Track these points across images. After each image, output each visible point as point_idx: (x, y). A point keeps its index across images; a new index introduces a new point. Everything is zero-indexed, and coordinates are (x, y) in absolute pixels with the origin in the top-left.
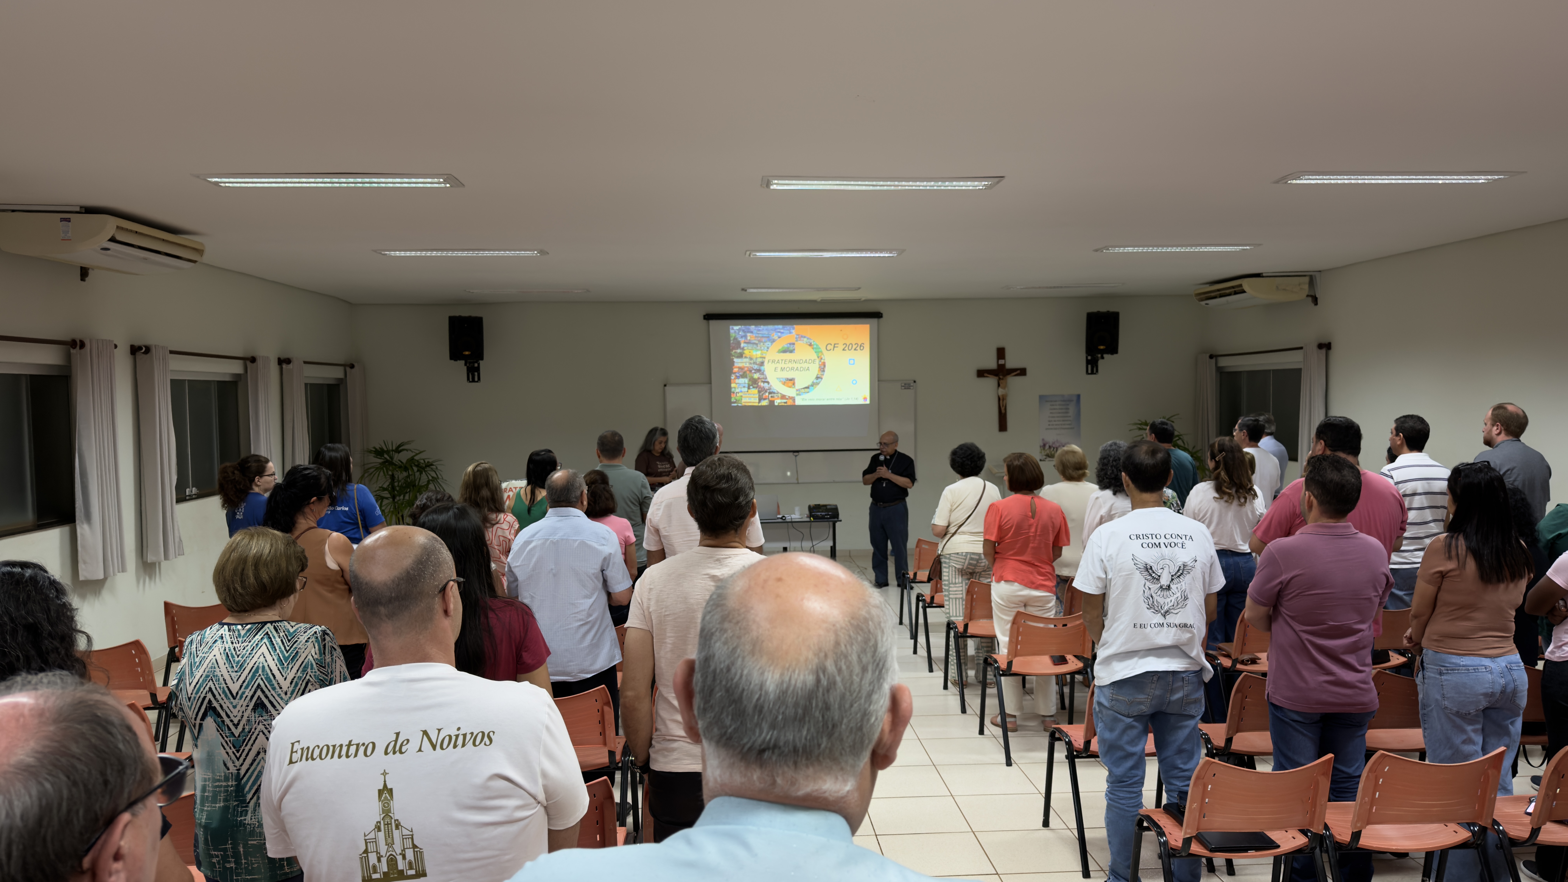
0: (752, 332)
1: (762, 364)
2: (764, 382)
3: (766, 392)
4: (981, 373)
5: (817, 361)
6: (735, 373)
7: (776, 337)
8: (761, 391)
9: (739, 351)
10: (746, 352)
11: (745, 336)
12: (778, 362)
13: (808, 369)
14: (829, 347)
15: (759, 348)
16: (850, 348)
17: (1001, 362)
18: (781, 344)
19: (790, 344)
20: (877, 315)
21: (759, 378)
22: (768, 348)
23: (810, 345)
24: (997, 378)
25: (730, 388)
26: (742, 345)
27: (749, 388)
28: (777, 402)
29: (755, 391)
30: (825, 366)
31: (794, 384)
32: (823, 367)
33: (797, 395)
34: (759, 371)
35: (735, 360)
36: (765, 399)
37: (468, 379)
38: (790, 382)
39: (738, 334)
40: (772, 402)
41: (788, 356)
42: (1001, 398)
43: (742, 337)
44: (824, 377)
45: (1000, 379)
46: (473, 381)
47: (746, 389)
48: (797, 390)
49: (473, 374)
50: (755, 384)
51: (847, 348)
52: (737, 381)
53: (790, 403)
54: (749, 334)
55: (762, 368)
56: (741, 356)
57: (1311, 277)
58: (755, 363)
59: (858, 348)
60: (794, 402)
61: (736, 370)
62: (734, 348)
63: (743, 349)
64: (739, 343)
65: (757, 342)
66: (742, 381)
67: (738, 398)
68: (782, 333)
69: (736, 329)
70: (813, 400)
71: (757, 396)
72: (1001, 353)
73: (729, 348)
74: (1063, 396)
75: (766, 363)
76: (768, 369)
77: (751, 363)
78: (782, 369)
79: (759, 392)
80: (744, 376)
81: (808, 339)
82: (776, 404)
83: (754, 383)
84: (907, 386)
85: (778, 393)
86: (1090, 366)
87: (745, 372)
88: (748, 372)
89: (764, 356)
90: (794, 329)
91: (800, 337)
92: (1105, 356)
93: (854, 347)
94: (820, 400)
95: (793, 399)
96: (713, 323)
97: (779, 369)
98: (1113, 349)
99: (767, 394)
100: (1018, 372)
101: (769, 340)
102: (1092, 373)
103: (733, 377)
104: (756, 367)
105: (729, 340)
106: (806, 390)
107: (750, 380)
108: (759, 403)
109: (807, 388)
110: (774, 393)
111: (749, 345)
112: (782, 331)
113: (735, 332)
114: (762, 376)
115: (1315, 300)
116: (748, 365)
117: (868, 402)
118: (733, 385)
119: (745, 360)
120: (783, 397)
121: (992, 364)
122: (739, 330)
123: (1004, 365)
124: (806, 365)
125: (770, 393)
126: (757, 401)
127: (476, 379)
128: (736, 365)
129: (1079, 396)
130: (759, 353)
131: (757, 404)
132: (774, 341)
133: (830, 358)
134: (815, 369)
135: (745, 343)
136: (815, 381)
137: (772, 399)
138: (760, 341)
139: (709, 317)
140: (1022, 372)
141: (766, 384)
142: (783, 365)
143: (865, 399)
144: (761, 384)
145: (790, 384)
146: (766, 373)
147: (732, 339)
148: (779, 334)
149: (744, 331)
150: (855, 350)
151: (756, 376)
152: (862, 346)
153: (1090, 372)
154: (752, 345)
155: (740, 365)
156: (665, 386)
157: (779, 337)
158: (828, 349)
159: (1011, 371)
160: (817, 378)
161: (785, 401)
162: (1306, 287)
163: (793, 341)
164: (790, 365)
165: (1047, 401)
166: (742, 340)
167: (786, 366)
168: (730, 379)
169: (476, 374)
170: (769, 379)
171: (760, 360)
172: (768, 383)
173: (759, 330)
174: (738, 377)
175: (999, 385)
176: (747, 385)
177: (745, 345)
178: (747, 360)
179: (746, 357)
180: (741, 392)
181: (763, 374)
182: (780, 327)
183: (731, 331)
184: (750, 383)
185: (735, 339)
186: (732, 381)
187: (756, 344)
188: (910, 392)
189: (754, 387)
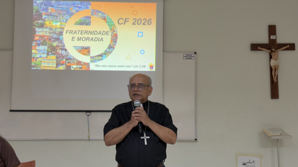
0: (53, 6)
1: (61, 33)
2: (62, 49)
3: (63, 58)
4: (255, 47)
5: (110, 33)
6: (36, 41)
7: (74, 11)
8: (59, 57)
9: (40, 22)
10: (47, 23)
11: (47, 9)
12: (75, 32)
13: (102, 40)
15: (58, 20)
16: (139, 23)
17: (273, 37)
18: (78, 17)
19: (87, 17)
21: (57, 46)
22: (67, 20)
23: (104, 19)
25: (31, 53)
26: (44, 17)
27: (48, 54)
28: (74, 67)
29: (54, 57)
30: (117, 37)
31: (89, 52)
32: (115, 38)
33: (91, 61)
34: (58, 39)
35: (37, 29)
36: (62, 64)
38: (85, 50)
39: (41, 7)
40: (69, 67)
41: (84, 27)
43: (43, 10)
44: (116, 47)
47: (45, 55)
48: (91, 57)
50: (54, 50)
51: (136, 23)
52: (37, 48)
53: (85, 68)
54: (50, 8)
55: (61, 37)
56: (42, 26)
58: (54, 33)
59: (146, 23)
60: (89, 68)
61: (37, 38)
62: (36, 19)
63: (44, 20)
64: (41, 15)
66: (42, 48)
67: (37, 63)
68: (79, 8)
69: (38, 2)
70: (106, 66)
71: (55, 61)
72: (272, 30)
75: (64, 33)
76: (67, 39)
77: (50, 33)
78: (79, 39)
79: (57, 58)
80: (43, 44)
81: (102, 13)
82: (72, 69)
84: (188, 57)
85: (74, 59)
87: (44, 41)
88: (47, 41)
89: (63, 26)
90: (90, 4)
91: (96, 12)
93: (143, 22)
94: (112, 66)
95: (88, 65)
97: (76, 38)
99: (64, 60)
101: (68, 13)
103: (34, 44)
104: (55, 36)
105: (32, 12)
106: (99, 57)
107: (49, 47)
108: (56, 67)
109: (101, 55)
110: (71, 59)
111: (50, 17)
112: (80, 6)
113: (38, 5)
114: (60, 45)
116: (48, 34)
117: (154, 69)
118: (33, 51)
119: (45, 30)
120: (79, 63)
121: (264, 39)
122: (41, 3)
123: (275, 40)
124: (100, 36)
125: (67, 59)
126: (55, 65)
128: (37, 33)
130: (58, 24)
131: (55, 69)
132: (72, 14)
133: (121, 31)
134: (107, 40)
135: (46, 15)
136: (108, 50)
137: (69, 64)
138: (59, 14)
141: (64, 52)
142: (80, 36)
144: (59, 51)
145: (85, 52)
146: (65, 41)
147: (34, 11)
148: (77, 8)
149: (45, 5)
150: (144, 24)
151: (55, 44)
152: (149, 22)
154: (52, 17)
155: (41, 34)
157: (77, 11)
158: (120, 22)
159: (281, 46)
160: (110, 47)
161: (80, 66)
163: (89, 14)
164: (86, 36)
166: (43, 13)
167: (82, 36)
168: (31, 46)
170: (67, 47)
171: (58, 30)
172: (66, 50)
173: (59, 5)
174: (39, 45)
176: (46, 52)
178: (48, 30)
179: (46, 27)
180: (41, 57)
181: (61, 42)
182: (78, 2)
183: (34, 4)
184: (50, 50)
185: (37, 11)
186: (33, 47)
187: (56, 16)
188: (192, 62)
189: (52, 54)
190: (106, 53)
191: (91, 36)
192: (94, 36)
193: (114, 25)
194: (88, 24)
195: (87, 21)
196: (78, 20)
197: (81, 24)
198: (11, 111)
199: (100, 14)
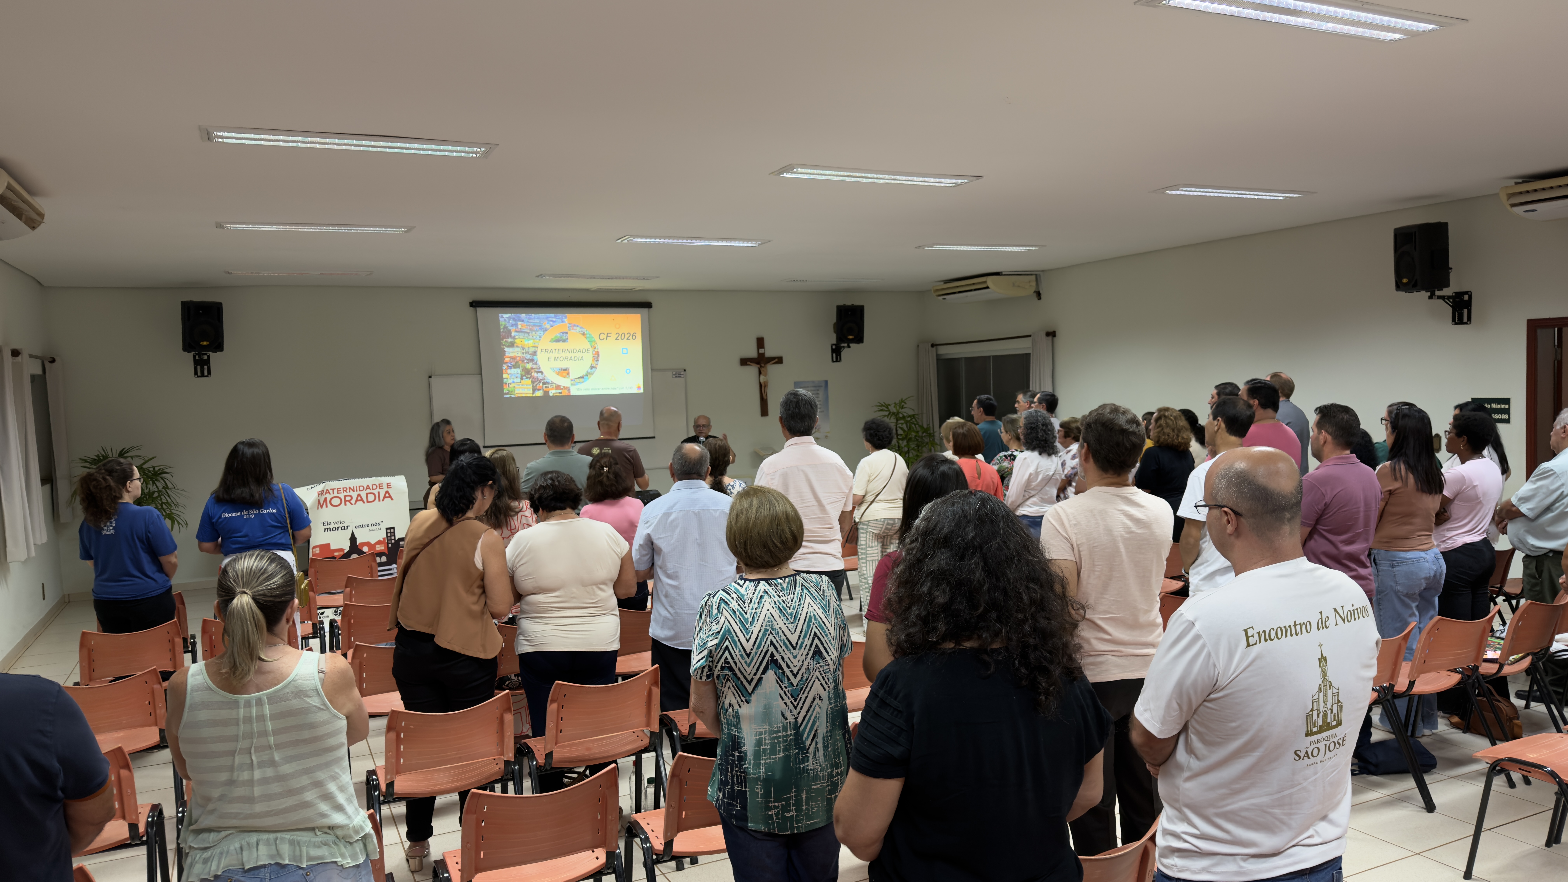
0: (523, 321)
1: (535, 353)
2: (538, 372)
3: (540, 382)
4: (744, 362)
5: (591, 350)
6: (507, 363)
7: (548, 326)
8: (535, 381)
9: (510, 340)
10: (518, 341)
11: (516, 325)
12: (551, 351)
13: (582, 358)
14: (602, 336)
15: (531, 337)
16: (623, 337)
17: (761, 351)
18: (554, 333)
19: (563, 333)
20: (647, 305)
21: (532, 368)
22: (540, 337)
23: (584, 334)
24: (759, 366)
25: (502, 379)
26: (513, 334)
27: (522, 379)
28: (552, 392)
29: (529, 381)
30: (599, 355)
31: (568, 374)
32: (596, 357)
33: (572, 385)
34: (532, 360)
35: (506, 349)
36: (539, 390)
37: (196, 373)
38: (564, 372)
39: (509, 322)
40: (546, 393)
41: (560, 345)
42: (763, 385)
43: (512, 326)
44: (598, 367)
45: (761, 366)
46: (203, 375)
47: (519, 380)
48: (572, 380)
49: (202, 367)
50: (529, 374)
51: (619, 338)
52: (509, 371)
53: (565, 393)
54: (519, 323)
55: (535, 357)
56: (512, 345)
57: (1036, 275)
58: (527, 353)
59: (631, 337)
60: (570, 392)
61: (507, 360)
62: (504, 337)
63: (514, 338)
64: (510, 332)
65: (528, 331)
66: (513, 371)
67: (510, 389)
68: (554, 322)
69: (505, 317)
70: (589, 389)
71: (531, 386)
72: (760, 342)
73: (499, 337)
74: (813, 382)
75: (539, 353)
76: (541, 358)
77: (523, 353)
78: (556, 359)
79: (533, 382)
80: (516, 366)
81: (581, 328)
82: (551, 395)
83: (527, 373)
84: (677, 375)
85: (552, 383)
86: (834, 355)
87: (516, 362)
88: (520, 362)
89: (536, 345)
90: (566, 317)
91: (573, 326)
92: (851, 345)
93: (627, 336)
94: (596, 389)
95: (568, 389)
96: (481, 311)
97: (553, 359)
98: (859, 339)
99: (541, 384)
100: (776, 360)
101: (541, 329)
102: (837, 361)
103: (505, 367)
104: (529, 357)
105: (500, 329)
106: (581, 380)
107: (522, 370)
108: (533, 393)
109: (582, 377)
110: (548, 383)
111: (520, 334)
112: (554, 320)
113: (505, 320)
114: (535, 366)
115: (1038, 295)
116: (520, 355)
117: (642, 391)
118: (505, 376)
119: (516, 349)
120: (558, 387)
121: (752, 353)
122: (509, 318)
123: (763, 354)
124: (579, 355)
125: (544, 383)
126: (531, 391)
127: (206, 374)
128: (507, 354)
129: (826, 382)
130: (531, 342)
131: (531, 395)
132: (546, 330)
133: (604, 347)
134: (589, 358)
135: (516, 331)
136: (590, 371)
137: (547, 389)
138: (531, 330)
139: (475, 304)
140: (779, 360)
141: (540, 374)
142: (557, 355)
143: (639, 388)
144: (535, 375)
145: (564, 374)
146: (539, 362)
147: (502, 327)
148: (551, 323)
149: (514, 319)
150: (627, 339)
151: (529, 366)
152: (634, 336)
153: (834, 360)
154: (523, 334)
155: (512, 355)
156: (430, 377)
157: (552, 326)
158: (601, 338)
159: (770, 360)
160: (592, 367)
161: (560, 391)
162: (1034, 284)
163: (566, 330)
164: (564, 355)
166: (513, 329)
167: (559, 355)
168: (502, 370)
169: (206, 367)
170: (542, 369)
171: (532, 350)
172: (542, 373)
173: (530, 319)
174: (510, 368)
175: (760, 373)
176: (520, 376)
177: (516, 334)
178: (519, 349)
179: (517, 347)
180: (514, 382)
181: (536, 364)
182: (552, 315)
183: (501, 319)
184: (523, 373)
185: (505, 327)
186: (504, 371)
187: (528, 333)
188: (681, 380)
189: (527, 378)
190: (588, 374)
191: (569, 355)
192: (573, 355)
193: (595, 341)
194: (564, 341)
195: (564, 338)
196: (553, 337)
197: (558, 341)
199: (578, 328)
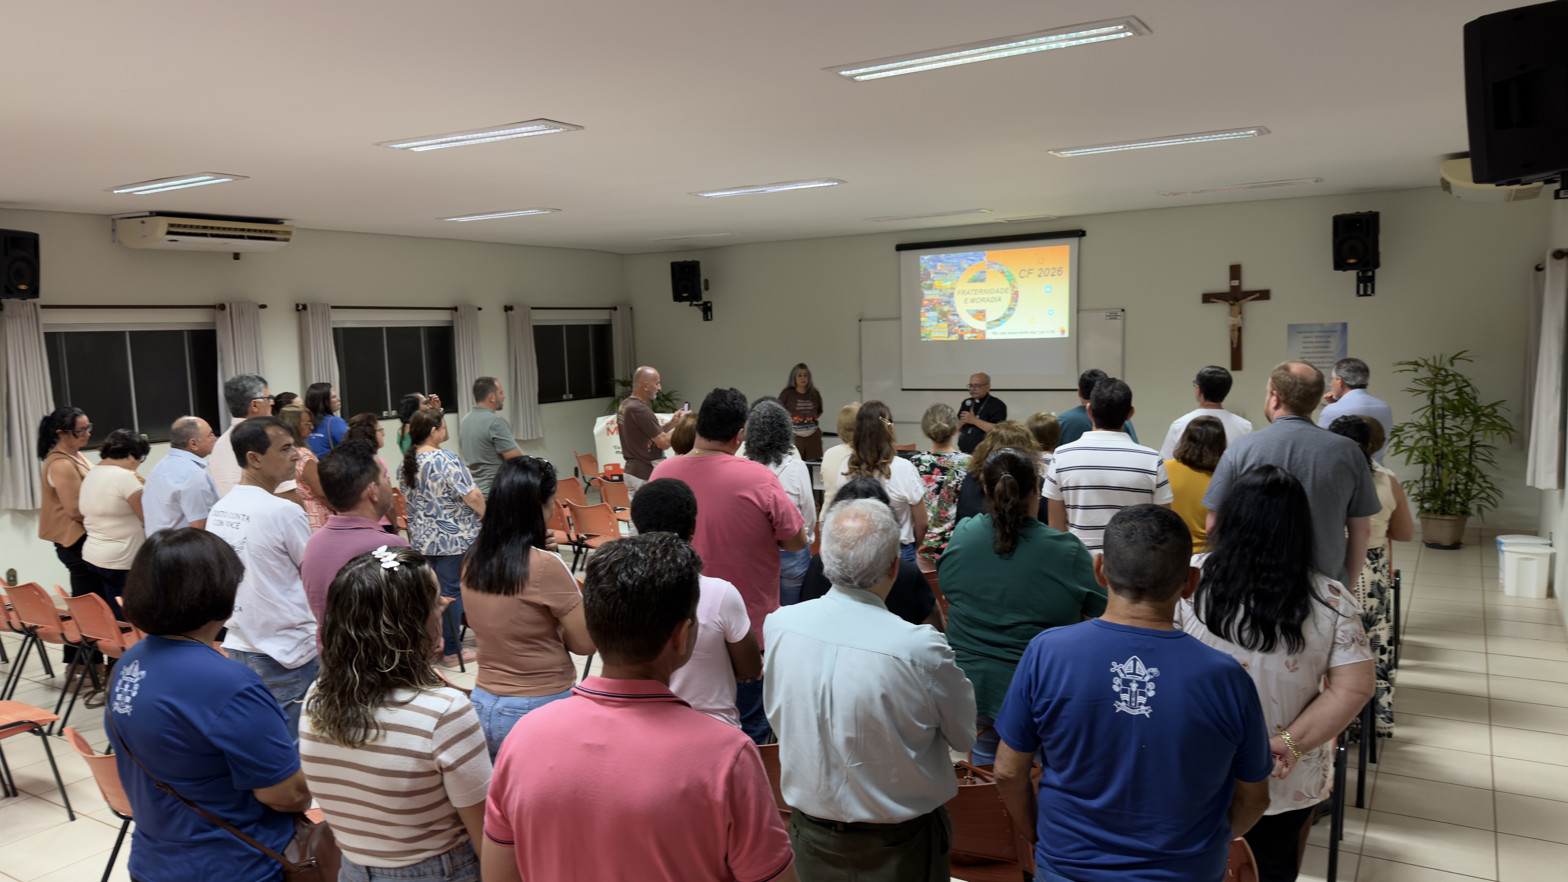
0: (941, 261)
1: (952, 295)
2: (954, 315)
3: (956, 325)
4: (1208, 298)
5: (1010, 290)
6: (925, 306)
7: (965, 265)
8: (951, 324)
9: (929, 282)
10: (936, 283)
11: (935, 267)
12: (968, 292)
13: (1000, 300)
14: (1024, 274)
15: (949, 278)
16: (1046, 274)
17: (1235, 283)
18: (972, 272)
19: (981, 272)
20: (1080, 234)
21: (949, 311)
22: (958, 278)
23: (1003, 272)
24: (1229, 303)
25: (920, 322)
26: (932, 276)
27: (938, 322)
28: (967, 337)
29: (945, 325)
30: (1018, 296)
31: (984, 316)
32: (1015, 296)
33: (989, 328)
34: (948, 303)
35: (925, 292)
36: (954, 333)
38: (980, 315)
39: (928, 264)
40: (961, 336)
41: (978, 286)
42: (1237, 328)
43: (932, 267)
44: (1017, 308)
45: (1233, 304)
47: (935, 323)
48: (988, 323)
50: (945, 317)
51: (1043, 274)
52: (927, 314)
53: (980, 337)
54: (939, 264)
55: (952, 299)
56: (930, 287)
58: (944, 295)
59: (1056, 273)
60: (985, 336)
61: (926, 302)
62: (924, 280)
63: (933, 280)
64: (929, 274)
65: (947, 272)
66: (931, 314)
67: (927, 333)
68: (973, 260)
69: (926, 258)
70: (1005, 333)
71: (946, 330)
72: (1235, 271)
73: (918, 280)
74: (1321, 325)
75: (955, 295)
76: (958, 301)
77: (940, 295)
78: (973, 301)
79: (949, 326)
80: (933, 309)
81: (1000, 265)
82: (966, 338)
83: (943, 315)
84: (1113, 316)
85: (968, 326)
86: (1362, 285)
87: (934, 305)
88: (937, 305)
89: (954, 286)
90: (985, 255)
91: (992, 264)
93: (1052, 272)
94: (1012, 333)
95: (983, 332)
96: (905, 254)
97: (969, 301)
99: (957, 328)
100: (1258, 295)
101: (959, 269)
102: (1365, 294)
103: (923, 310)
104: (946, 299)
105: (919, 271)
106: (998, 323)
107: (939, 313)
108: (948, 337)
109: (999, 320)
110: (964, 327)
111: (939, 275)
112: (973, 258)
113: (925, 262)
114: (951, 309)
116: (937, 297)
117: (1066, 335)
118: (922, 319)
119: (935, 292)
120: (973, 331)
121: (1223, 286)
122: (929, 260)
123: (1239, 286)
124: (997, 295)
125: (960, 327)
126: (946, 335)
127: (709, 318)
128: (926, 297)
129: (1345, 326)
130: (949, 283)
131: (946, 339)
132: (964, 270)
133: (1022, 286)
134: (1007, 299)
135: (935, 273)
136: (1007, 313)
137: (962, 333)
138: (950, 271)
139: (900, 248)
140: (1264, 295)
141: (955, 317)
142: (973, 296)
143: (1063, 332)
144: (951, 317)
145: (980, 317)
146: (957, 305)
147: (922, 269)
148: (970, 262)
149: (934, 261)
150: (1052, 275)
151: (946, 309)
152: (1060, 271)
153: (1362, 292)
154: (941, 275)
155: (930, 297)
156: (860, 321)
157: (970, 265)
158: (1022, 275)
159: (1249, 295)
160: (1010, 309)
161: (975, 335)
163: (984, 268)
164: (981, 296)
165: (1299, 332)
166: (931, 270)
167: (976, 297)
168: (920, 313)
169: (709, 313)
170: (959, 312)
171: (950, 291)
172: (957, 315)
173: (949, 259)
174: (928, 311)
175: (1233, 313)
176: (936, 319)
177: (935, 275)
178: (937, 291)
179: (936, 289)
180: (931, 326)
181: (952, 306)
182: (971, 253)
183: (922, 261)
184: (940, 316)
185: (925, 269)
186: (922, 315)
187: (946, 274)
188: (1118, 323)
189: (944, 321)
190: (1005, 317)
191: (986, 296)
192: (990, 296)
193: (1014, 279)
194: (982, 281)
195: (982, 277)
196: (971, 277)
197: (975, 281)
198: (903, 390)
199: (997, 266)
